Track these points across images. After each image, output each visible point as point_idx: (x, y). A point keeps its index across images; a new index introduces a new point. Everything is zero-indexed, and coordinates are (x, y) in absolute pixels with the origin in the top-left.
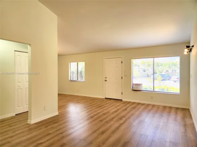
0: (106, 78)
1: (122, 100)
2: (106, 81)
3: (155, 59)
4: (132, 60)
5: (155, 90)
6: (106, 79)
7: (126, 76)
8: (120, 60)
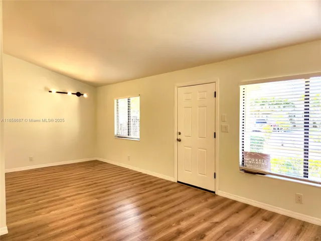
0: (180, 134)
1: (214, 192)
2: (179, 140)
3: (312, 80)
4: (242, 87)
5: (310, 178)
6: (179, 137)
7: (224, 130)
8: (211, 89)
